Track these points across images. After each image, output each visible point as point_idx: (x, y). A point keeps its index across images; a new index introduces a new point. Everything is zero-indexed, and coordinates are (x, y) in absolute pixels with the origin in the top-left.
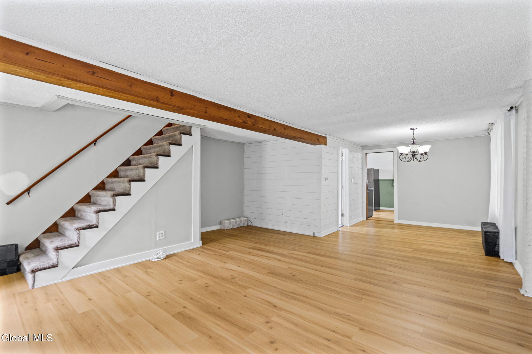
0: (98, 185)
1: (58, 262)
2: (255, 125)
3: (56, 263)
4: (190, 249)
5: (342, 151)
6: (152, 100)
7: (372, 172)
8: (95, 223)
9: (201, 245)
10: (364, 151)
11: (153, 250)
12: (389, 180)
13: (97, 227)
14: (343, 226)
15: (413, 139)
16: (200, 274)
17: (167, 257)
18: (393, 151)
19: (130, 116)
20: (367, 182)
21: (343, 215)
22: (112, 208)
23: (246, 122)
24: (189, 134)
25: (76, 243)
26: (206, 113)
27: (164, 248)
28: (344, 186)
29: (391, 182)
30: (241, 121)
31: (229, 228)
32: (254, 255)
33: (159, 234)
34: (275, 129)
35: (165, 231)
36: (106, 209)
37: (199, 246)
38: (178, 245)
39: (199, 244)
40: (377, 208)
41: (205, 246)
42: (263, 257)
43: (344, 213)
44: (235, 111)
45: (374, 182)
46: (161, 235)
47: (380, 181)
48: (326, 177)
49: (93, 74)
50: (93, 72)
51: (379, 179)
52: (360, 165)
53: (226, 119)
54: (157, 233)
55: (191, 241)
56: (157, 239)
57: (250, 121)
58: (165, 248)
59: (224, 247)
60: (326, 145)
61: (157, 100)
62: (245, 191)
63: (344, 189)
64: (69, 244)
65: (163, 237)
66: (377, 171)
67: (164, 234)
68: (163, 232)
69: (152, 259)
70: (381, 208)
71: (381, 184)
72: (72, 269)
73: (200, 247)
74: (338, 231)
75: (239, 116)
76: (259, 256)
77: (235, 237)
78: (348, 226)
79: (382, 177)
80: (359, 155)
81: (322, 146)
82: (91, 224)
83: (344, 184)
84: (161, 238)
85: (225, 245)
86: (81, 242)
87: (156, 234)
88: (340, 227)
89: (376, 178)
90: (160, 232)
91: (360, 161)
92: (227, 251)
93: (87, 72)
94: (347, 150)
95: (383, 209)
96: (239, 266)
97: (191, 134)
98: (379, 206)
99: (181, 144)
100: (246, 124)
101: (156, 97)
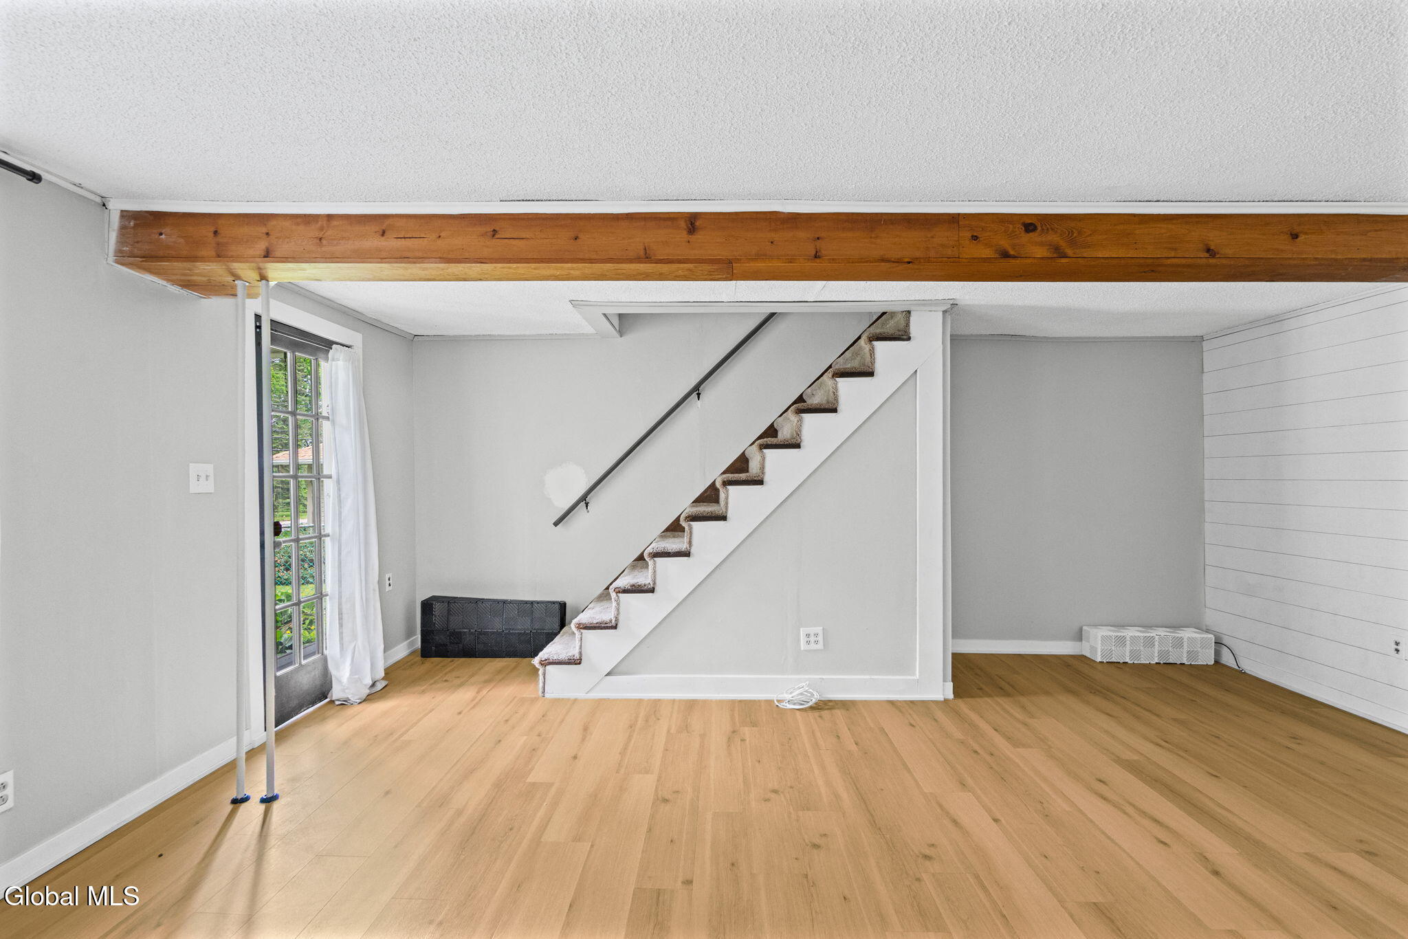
0: (705, 491)
1: (580, 653)
2: (1069, 252)
3: (577, 656)
4: (905, 701)
6: (638, 260)
8: (647, 582)
9: (951, 696)
11: (790, 677)
13: (652, 591)
16: (845, 795)
17: (821, 706)
19: (772, 315)
22: (683, 550)
23: (1012, 253)
24: (902, 335)
25: (611, 621)
26: (819, 257)
27: (820, 677)
30: (987, 253)
31: (1113, 660)
32: (1105, 799)
33: (808, 635)
34: (1208, 250)
35: (823, 629)
36: (670, 551)
37: (940, 697)
38: (868, 677)
39: (942, 690)
41: (962, 705)
42: (1146, 822)
44: (954, 220)
46: (812, 639)
49: (494, 236)
50: (494, 230)
53: (906, 260)
54: (801, 629)
55: (914, 674)
56: (802, 649)
57: (1042, 244)
58: (824, 677)
59: (1025, 724)
61: (646, 256)
62: (1208, 527)
64: (599, 620)
65: (820, 646)
67: (820, 638)
68: (819, 630)
69: (778, 701)
72: (606, 675)
73: (946, 701)
75: (975, 238)
76: (1130, 810)
77: (1106, 698)
82: (640, 584)
84: (813, 646)
85: (1032, 716)
86: (621, 618)
87: (799, 634)
90: (812, 630)
92: (1016, 744)
93: (482, 235)
96: (996, 820)
97: (905, 337)
99: (871, 370)
100: (1012, 261)
101: (645, 249)
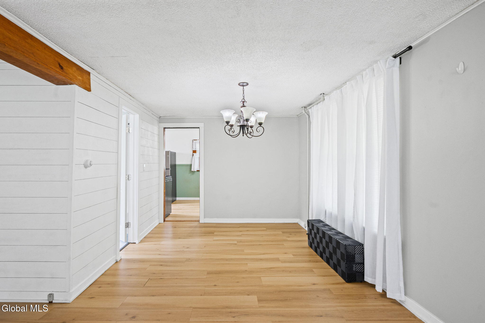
5: (127, 119)
7: (168, 156)
10: (161, 124)
12: (187, 165)
14: (129, 243)
15: (243, 100)
18: (199, 128)
20: (165, 168)
21: (127, 225)
28: (131, 177)
29: (189, 167)
40: (174, 199)
43: (130, 221)
45: (170, 168)
47: (177, 167)
48: (87, 161)
51: (176, 164)
52: (156, 144)
60: (89, 90)
63: (131, 181)
66: (174, 155)
70: (178, 199)
71: (178, 169)
74: (117, 262)
78: (137, 242)
79: (178, 162)
80: (155, 129)
81: (75, 88)
83: (130, 173)
88: (121, 250)
89: (173, 163)
91: (156, 138)
94: (137, 116)
95: (180, 199)
98: (176, 197)
